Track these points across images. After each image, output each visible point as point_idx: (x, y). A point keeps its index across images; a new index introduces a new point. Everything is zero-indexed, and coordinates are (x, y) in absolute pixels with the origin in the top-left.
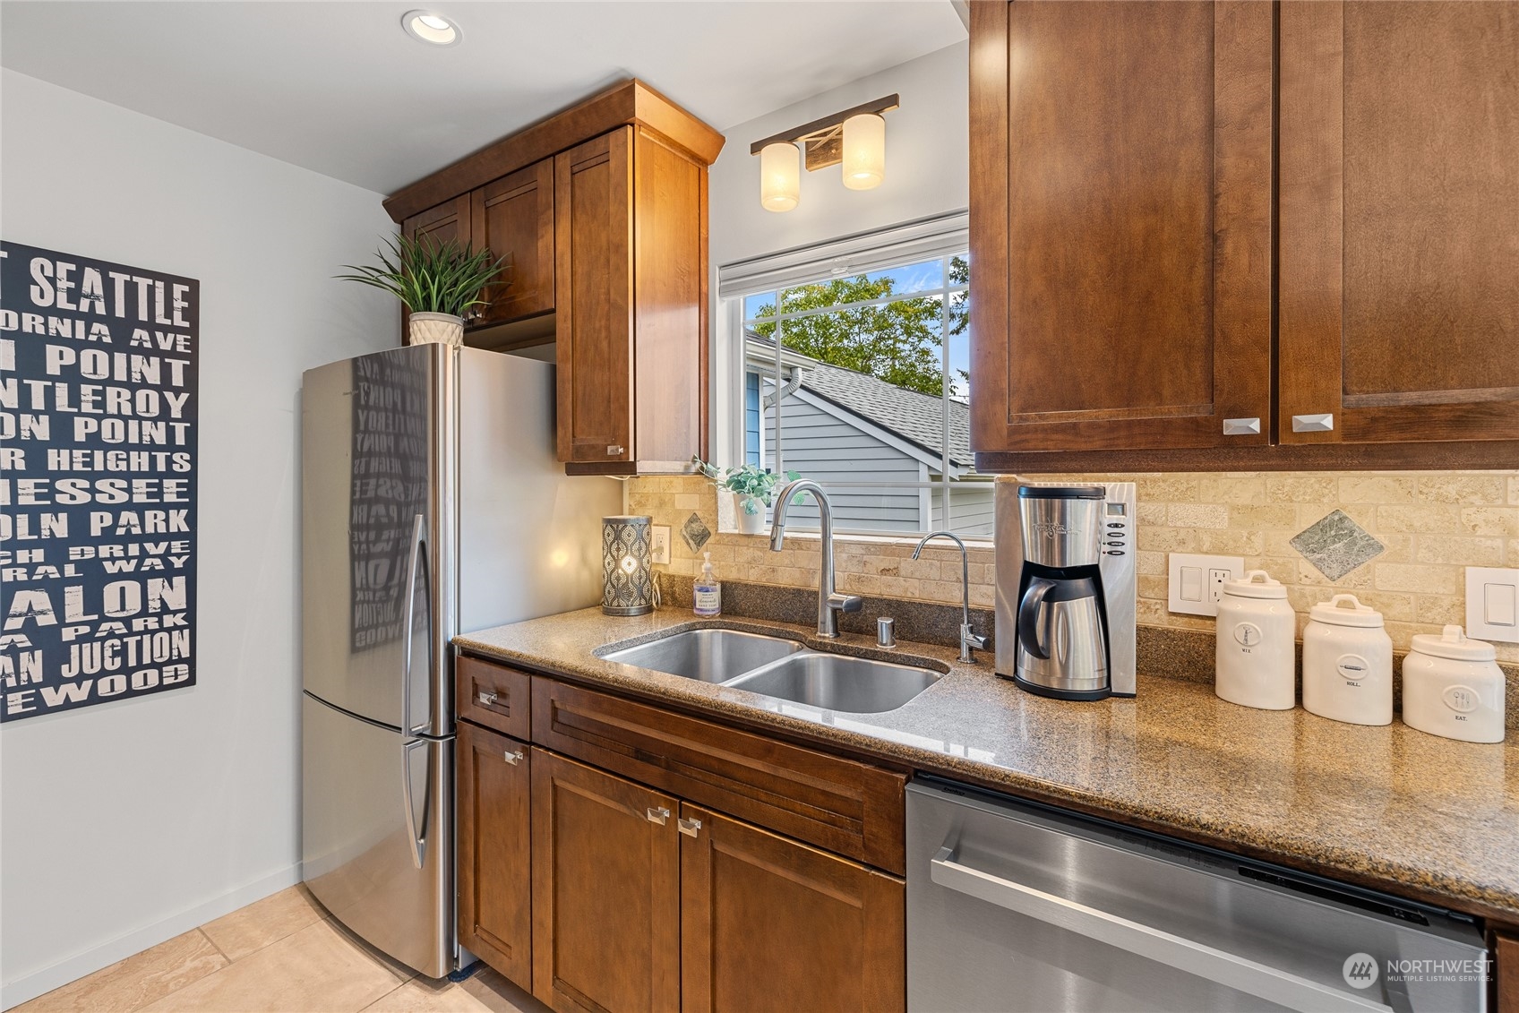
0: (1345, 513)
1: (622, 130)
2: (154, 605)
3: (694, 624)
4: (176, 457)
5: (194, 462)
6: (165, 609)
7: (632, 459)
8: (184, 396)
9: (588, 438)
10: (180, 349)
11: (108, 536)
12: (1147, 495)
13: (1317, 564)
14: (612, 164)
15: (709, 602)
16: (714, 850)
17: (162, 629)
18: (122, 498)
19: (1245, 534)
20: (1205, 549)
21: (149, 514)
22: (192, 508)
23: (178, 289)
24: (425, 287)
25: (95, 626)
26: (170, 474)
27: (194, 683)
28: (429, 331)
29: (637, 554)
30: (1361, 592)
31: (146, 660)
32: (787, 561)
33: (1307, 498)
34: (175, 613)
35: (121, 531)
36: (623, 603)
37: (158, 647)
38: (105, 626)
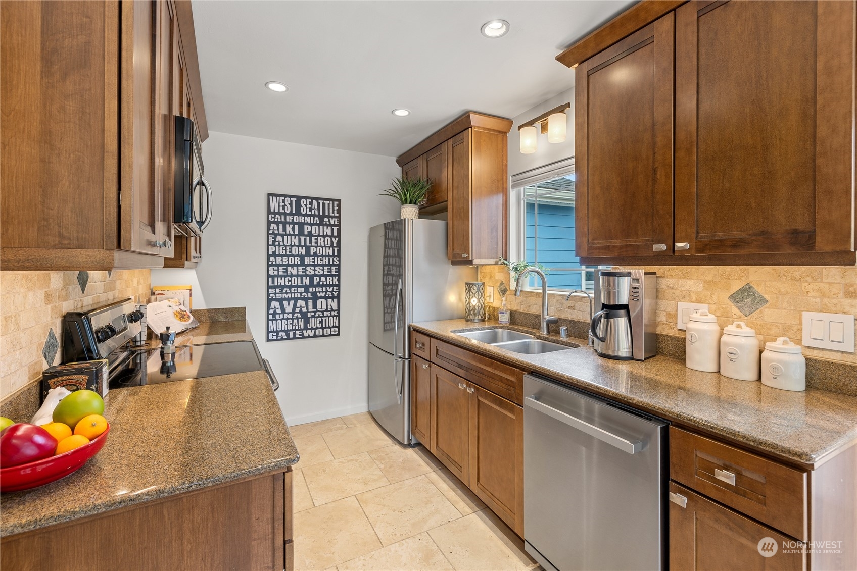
0: (752, 285)
1: (467, 130)
2: (329, 308)
3: (497, 327)
4: (335, 259)
5: (339, 261)
6: (332, 310)
7: (471, 259)
8: (337, 239)
9: (457, 251)
10: (336, 223)
11: (318, 285)
12: (670, 275)
13: (740, 308)
14: (465, 143)
15: (504, 318)
16: (478, 400)
17: (331, 316)
18: (321, 272)
19: (710, 294)
20: (693, 300)
21: (328, 278)
22: (339, 276)
23: (336, 203)
24: (405, 195)
25: (315, 312)
26: (333, 265)
27: (339, 335)
28: (406, 211)
29: (477, 297)
30: (758, 322)
31: (327, 326)
32: (534, 302)
33: (736, 277)
34: (335, 311)
35: (321, 283)
36: (471, 317)
37: (331, 321)
38: (318, 313)
